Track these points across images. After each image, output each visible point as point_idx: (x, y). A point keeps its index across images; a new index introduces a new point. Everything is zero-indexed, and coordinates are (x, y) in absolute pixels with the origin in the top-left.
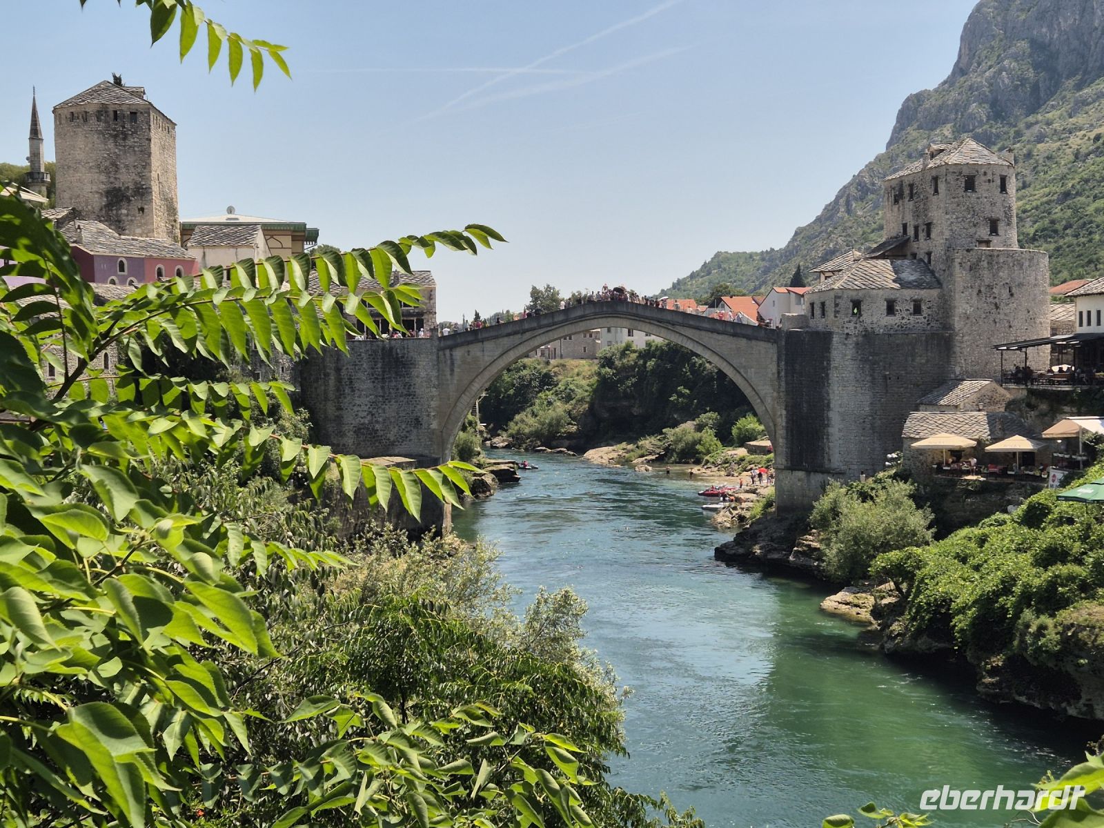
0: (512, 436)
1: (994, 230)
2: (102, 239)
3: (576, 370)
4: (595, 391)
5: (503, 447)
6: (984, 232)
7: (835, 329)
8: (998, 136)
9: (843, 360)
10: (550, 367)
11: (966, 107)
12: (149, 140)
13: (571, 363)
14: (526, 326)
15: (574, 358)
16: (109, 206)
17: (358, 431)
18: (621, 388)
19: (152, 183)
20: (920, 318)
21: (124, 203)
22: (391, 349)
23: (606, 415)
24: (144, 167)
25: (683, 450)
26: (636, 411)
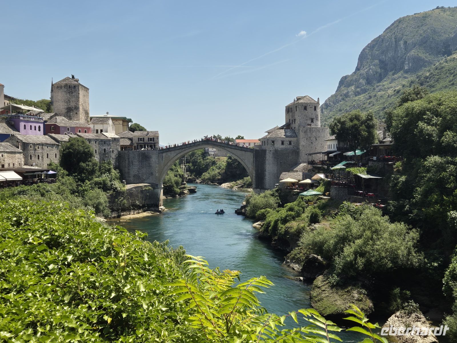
0: (202, 179)
1: (312, 121)
2: (63, 122)
3: (223, 160)
4: (226, 166)
5: (199, 183)
6: (309, 122)
7: (267, 149)
8: (368, 90)
9: (269, 158)
10: (215, 159)
11: (359, 81)
12: (79, 94)
13: (222, 158)
14: (183, 147)
15: (223, 156)
16: (67, 112)
17: (134, 176)
18: (233, 166)
19: (80, 106)
20: (291, 146)
21: (72, 111)
22: (144, 153)
23: (229, 173)
24: (77, 101)
25: (248, 184)
26: (238, 172)
